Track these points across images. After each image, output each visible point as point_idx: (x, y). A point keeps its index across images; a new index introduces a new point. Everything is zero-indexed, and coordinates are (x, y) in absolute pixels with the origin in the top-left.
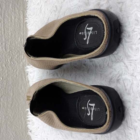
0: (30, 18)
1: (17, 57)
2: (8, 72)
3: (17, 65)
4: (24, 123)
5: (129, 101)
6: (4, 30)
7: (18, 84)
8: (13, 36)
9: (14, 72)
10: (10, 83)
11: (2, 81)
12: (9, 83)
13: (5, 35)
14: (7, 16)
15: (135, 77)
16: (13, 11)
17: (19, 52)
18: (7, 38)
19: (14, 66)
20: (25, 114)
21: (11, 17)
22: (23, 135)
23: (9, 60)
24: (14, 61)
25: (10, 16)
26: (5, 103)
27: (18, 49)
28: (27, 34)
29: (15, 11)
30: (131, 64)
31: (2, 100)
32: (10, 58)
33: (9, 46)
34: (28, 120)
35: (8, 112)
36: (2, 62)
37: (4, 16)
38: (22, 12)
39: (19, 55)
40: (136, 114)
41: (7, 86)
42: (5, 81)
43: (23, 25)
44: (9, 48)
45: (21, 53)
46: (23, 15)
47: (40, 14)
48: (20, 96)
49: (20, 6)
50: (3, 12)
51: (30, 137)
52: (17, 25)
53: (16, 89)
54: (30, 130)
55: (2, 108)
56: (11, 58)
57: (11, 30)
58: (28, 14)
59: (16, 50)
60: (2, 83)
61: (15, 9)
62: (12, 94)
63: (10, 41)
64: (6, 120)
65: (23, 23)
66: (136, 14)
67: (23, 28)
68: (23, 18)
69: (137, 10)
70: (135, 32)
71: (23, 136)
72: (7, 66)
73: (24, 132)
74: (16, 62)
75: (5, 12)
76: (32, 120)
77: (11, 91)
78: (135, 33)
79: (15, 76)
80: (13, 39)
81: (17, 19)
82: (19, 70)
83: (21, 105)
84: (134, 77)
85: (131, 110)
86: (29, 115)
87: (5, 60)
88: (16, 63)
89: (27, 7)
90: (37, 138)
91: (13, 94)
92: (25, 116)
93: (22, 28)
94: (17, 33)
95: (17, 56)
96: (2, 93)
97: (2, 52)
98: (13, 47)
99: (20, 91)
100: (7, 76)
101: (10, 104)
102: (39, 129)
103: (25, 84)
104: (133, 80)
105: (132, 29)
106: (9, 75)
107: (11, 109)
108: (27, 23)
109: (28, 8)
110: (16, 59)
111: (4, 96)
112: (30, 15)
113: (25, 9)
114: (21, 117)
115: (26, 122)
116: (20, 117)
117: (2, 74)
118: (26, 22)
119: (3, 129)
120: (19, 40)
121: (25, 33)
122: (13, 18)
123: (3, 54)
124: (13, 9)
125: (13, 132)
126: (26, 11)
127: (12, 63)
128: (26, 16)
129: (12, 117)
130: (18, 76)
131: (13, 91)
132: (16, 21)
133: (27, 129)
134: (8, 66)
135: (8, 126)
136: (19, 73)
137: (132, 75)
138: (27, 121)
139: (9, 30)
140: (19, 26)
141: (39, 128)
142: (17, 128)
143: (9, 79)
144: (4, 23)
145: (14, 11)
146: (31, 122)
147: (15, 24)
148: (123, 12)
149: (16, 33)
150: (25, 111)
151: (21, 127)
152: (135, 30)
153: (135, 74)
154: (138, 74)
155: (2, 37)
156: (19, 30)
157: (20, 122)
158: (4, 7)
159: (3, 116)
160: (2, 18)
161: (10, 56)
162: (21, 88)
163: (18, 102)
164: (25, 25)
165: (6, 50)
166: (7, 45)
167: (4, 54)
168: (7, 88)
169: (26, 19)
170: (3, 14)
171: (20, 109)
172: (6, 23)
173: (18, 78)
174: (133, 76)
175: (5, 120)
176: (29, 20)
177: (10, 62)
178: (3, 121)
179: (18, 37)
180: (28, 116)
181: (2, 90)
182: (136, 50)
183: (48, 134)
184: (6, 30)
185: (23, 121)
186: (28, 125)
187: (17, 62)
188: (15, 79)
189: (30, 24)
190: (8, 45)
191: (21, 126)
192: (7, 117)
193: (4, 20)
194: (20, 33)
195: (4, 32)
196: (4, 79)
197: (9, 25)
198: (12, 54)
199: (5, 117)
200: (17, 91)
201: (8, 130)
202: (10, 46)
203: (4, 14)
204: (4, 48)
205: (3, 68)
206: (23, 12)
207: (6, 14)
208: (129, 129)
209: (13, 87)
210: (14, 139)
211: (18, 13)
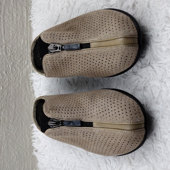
0: (35, 16)
1: (20, 63)
2: (9, 81)
3: (20, 72)
4: (28, 141)
5: (157, 111)
6: (4, 30)
7: (21, 95)
8: (15, 37)
9: (16, 81)
10: (12, 94)
11: (2, 91)
12: (10, 94)
13: (5, 36)
14: (7, 12)
15: (165, 83)
16: (14, 7)
17: (22, 56)
18: (8, 39)
19: (17, 73)
20: (30, 130)
21: (13, 14)
22: (27, 155)
23: (10, 66)
24: (16, 67)
25: (11, 13)
26: (6, 118)
27: (21, 53)
28: (32, 35)
29: (17, 7)
30: (161, 68)
31: (2, 113)
32: (12, 63)
33: (11, 49)
34: (33, 137)
35: (10, 128)
36: (1, 68)
37: (4, 12)
38: (25, 9)
39: (22, 60)
40: (166, 125)
41: (8, 97)
42: (6, 91)
43: (27, 24)
44: (10, 51)
45: (24, 58)
46: (27, 12)
47: (48, 11)
48: (24, 108)
49: (23, 1)
50: (3, 8)
51: (36, 158)
52: (19, 24)
53: (18, 100)
54: (35, 149)
55: (3, 123)
56: (13, 64)
57: (12, 30)
58: (33, 11)
59: (19, 54)
60: (2, 94)
61: (16, 5)
62: (14, 107)
63: (11, 43)
64: (8, 137)
65: (27, 22)
66: (166, 10)
67: (27, 28)
68: (27, 16)
69: (167, 5)
70: (165, 31)
71: (28, 157)
72: (7, 73)
73: (29, 152)
74: (18, 68)
75: (5, 8)
76: (38, 138)
77: (13, 103)
78: (166, 32)
79: (17, 85)
80: (14, 41)
81: (19, 16)
82: (22, 78)
83: (25, 119)
84: (163, 83)
85: (160, 121)
86: (34, 131)
87: (6, 66)
88: (18, 70)
89: (31, 2)
90: (44, 158)
91: (16, 107)
92: (30, 133)
93: (25, 28)
94: (20, 33)
95: (19, 61)
96: (3, 105)
97: (2, 56)
98: (15, 50)
99: (24, 103)
100: (8, 85)
101: (12, 119)
102: (47, 148)
103: (30, 94)
104: (162, 87)
105: (162, 28)
106: (10, 83)
107: (13, 124)
108: (32, 22)
109: (32, 3)
110: (18, 65)
111: (4, 109)
112: (35, 11)
113: (29, 5)
114: (25, 134)
115: (30, 140)
116: (24, 134)
117: (1, 82)
118: (30, 21)
119: (3, 148)
120: (22, 42)
121: (29, 34)
122: (15, 16)
123: (3, 58)
124: (15, 5)
125: (16, 151)
126: (30, 7)
127: (14, 70)
128: (30, 13)
129: (14, 134)
130: (21, 85)
131: (15, 103)
132: (19, 19)
133: (32, 148)
134: (9, 73)
135: (9, 144)
136: (22, 82)
137: (161, 81)
138: (32, 138)
139: (10, 30)
140: (22, 26)
141: (46, 146)
142: (20, 146)
143: (10, 88)
144: (4, 21)
146: (36, 140)
147: (17, 23)
148: (151, 7)
149: (18, 34)
150: (29, 127)
151: (25, 146)
152: (166, 29)
153: (165, 80)
154: (168, 79)
155: (2, 38)
156: (22, 30)
157: (24, 140)
158: (4, 2)
159: (4, 133)
160: (2, 15)
161: (11, 61)
162: (25, 99)
163: (21, 116)
164: (28, 25)
165: (6, 53)
166: (7, 48)
167: (4, 59)
168: (8, 100)
169: (30, 16)
170: (2, 10)
171: (24, 125)
172: (6, 21)
173: (21, 87)
174: (162, 82)
175: (6, 138)
176: (33, 17)
177: (12, 69)
178: (4, 139)
179: (21, 39)
180: (33, 133)
181: (2, 101)
182: (166, 51)
183: (58, 153)
184: (6, 30)
185: (27, 138)
186: (34, 144)
187: (20, 68)
188: (17, 89)
189: (35, 23)
190: (9, 48)
191: (25, 144)
192: (9, 134)
193: (3, 17)
194: (23, 34)
195: (4, 32)
196: (4, 89)
197: (11, 24)
198: (14, 58)
199: (6, 134)
200: (20, 103)
201: (10, 149)
202: (12, 49)
203: (4, 10)
204: (4, 52)
205: (3, 75)
206: (26, 9)
207: (6, 10)
208: (158, 143)
209: (16, 98)
210: (16, 160)
211: (20, 10)
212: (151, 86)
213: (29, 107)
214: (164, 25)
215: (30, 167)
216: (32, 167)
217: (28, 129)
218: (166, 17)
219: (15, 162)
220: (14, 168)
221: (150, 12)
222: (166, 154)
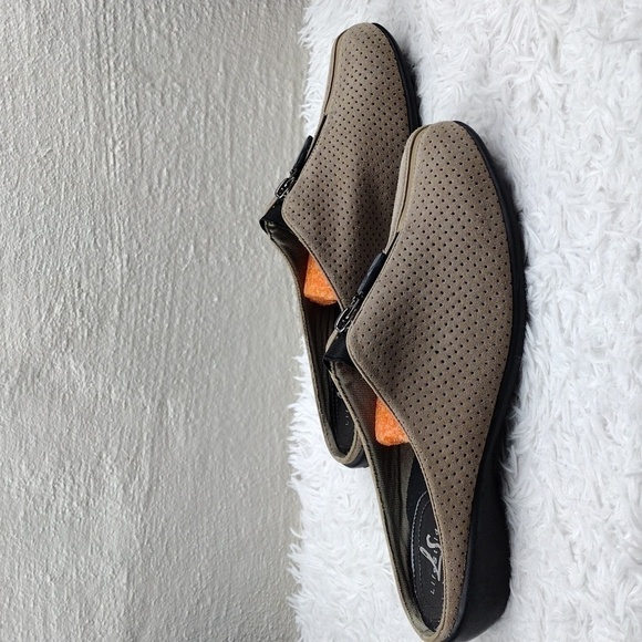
0: (315, 105)
2: (235, 280)
4: (279, 448)
6: (232, 143)
7: (265, 321)
8: (258, 163)
9: (255, 282)
10: (242, 316)
11: (216, 305)
12: (238, 316)
13: (234, 159)
14: (242, 97)
15: (585, 294)
16: (262, 82)
18: (241, 168)
19: (258, 260)
20: (284, 419)
21: (256, 100)
22: (273, 486)
23: (241, 241)
24: (257, 243)
25: (252, 99)
26: (224, 379)
29: (268, 82)
30: (579, 259)
31: (215, 366)
32: (246, 234)
33: (246, 194)
34: (291, 439)
35: (232, 407)
37: (235, 96)
38: (291, 85)
41: (232, 323)
42: (226, 307)
43: (293, 128)
44: (243, 201)
46: (295, 94)
48: (271, 358)
49: (286, 64)
50: (232, 84)
51: (297, 496)
52: (273, 126)
53: (258, 334)
54: (297, 470)
55: (215, 393)
56: (250, 234)
57: (252, 143)
58: (310, 92)
60: (217, 314)
61: (268, 75)
62: (244, 353)
63: (247, 178)
64: (225, 432)
65: (293, 121)
68: (294, 105)
70: (592, 169)
71: (275, 491)
72: (234, 259)
73: (278, 477)
74: (263, 248)
75: (236, 85)
76: (304, 441)
77: (245, 340)
78: (592, 173)
79: (258, 293)
80: (256, 174)
81: (273, 107)
82: (272, 275)
83: (274, 388)
84: (581, 295)
86: (295, 423)
87: (231, 242)
89: (309, 67)
90: (319, 496)
91: (250, 351)
92: (284, 427)
93: (288, 138)
94: (272, 153)
96: (217, 344)
97: (222, 214)
98: (256, 198)
99: (273, 344)
100: (234, 291)
101: (238, 383)
102: (326, 469)
104: (580, 302)
106: (239, 288)
107: (241, 399)
108: (307, 121)
109: (311, 70)
111: (220, 355)
112: (316, 94)
113: (302, 74)
114: (271, 428)
115: (285, 447)
116: (268, 427)
118: (303, 118)
119: (213, 458)
120: (278, 177)
122: (262, 105)
123: (223, 220)
124: (264, 76)
125: (244, 472)
126: (304, 82)
127: (252, 252)
128: (304, 97)
129: (242, 425)
130: (267, 293)
131: (249, 342)
132: (272, 115)
133: (287, 469)
134: (239, 259)
135: (228, 451)
136: (270, 285)
137: (579, 289)
138: (290, 442)
139: (246, 144)
140: (279, 132)
141: (325, 463)
142: (257, 461)
143: (238, 301)
144: (232, 119)
145: (265, 82)
146: (301, 447)
147: (266, 123)
149: (269, 154)
150: (283, 409)
151: (268, 461)
153: (586, 286)
155: (224, 164)
156: (278, 143)
157: (268, 445)
158: (236, 67)
159: (217, 419)
160: (228, 103)
161: (245, 228)
162: (276, 334)
163: (262, 378)
164: (297, 130)
165: (233, 206)
166: (237, 192)
167: (227, 221)
168: (231, 330)
169: (304, 106)
170: (230, 91)
171: (269, 403)
172: (238, 120)
173: (266, 299)
174: (580, 291)
175: (221, 432)
176: (311, 110)
177: (245, 249)
178: (216, 435)
179: (275, 167)
180: (292, 428)
181: (215, 334)
182: (591, 218)
183: (353, 481)
184: (236, 145)
185: (277, 440)
186: (292, 456)
187: (266, 248)
188: (257, 303)
190: (243, 194)
191: (268, 456)
192: (228, 423)
193: (232, 110)
195: (232, 150)
196: (223, 301)
197: (249, 126)
199: (222, 422)
200: (262, 342)
201: (229, 465)
202: (248, 195)
203: (235, 91)
204: (227, 202)
205: (222, 264)
206: (294, 86)
207: (240, 90)
209: (251, 328)
210: (244, 496)
211: (277, 89)
212: (559, 300)
213: (285, 356)
214: (588, 156)
215: (281, 519)
216: (285, 520)
217: (280, 416)
218: (595, 136)
219: (241, 500)
220: (236, 516)
221: (565, 122)
222: (579, 465)
